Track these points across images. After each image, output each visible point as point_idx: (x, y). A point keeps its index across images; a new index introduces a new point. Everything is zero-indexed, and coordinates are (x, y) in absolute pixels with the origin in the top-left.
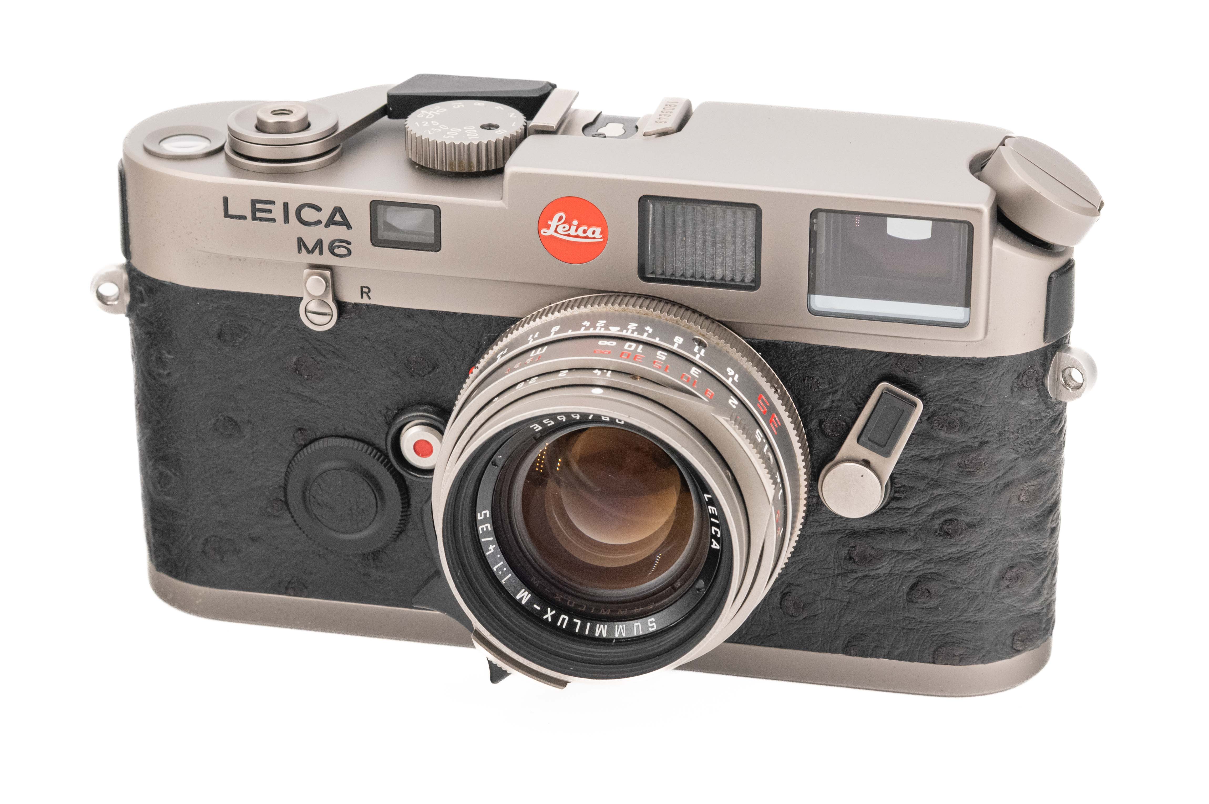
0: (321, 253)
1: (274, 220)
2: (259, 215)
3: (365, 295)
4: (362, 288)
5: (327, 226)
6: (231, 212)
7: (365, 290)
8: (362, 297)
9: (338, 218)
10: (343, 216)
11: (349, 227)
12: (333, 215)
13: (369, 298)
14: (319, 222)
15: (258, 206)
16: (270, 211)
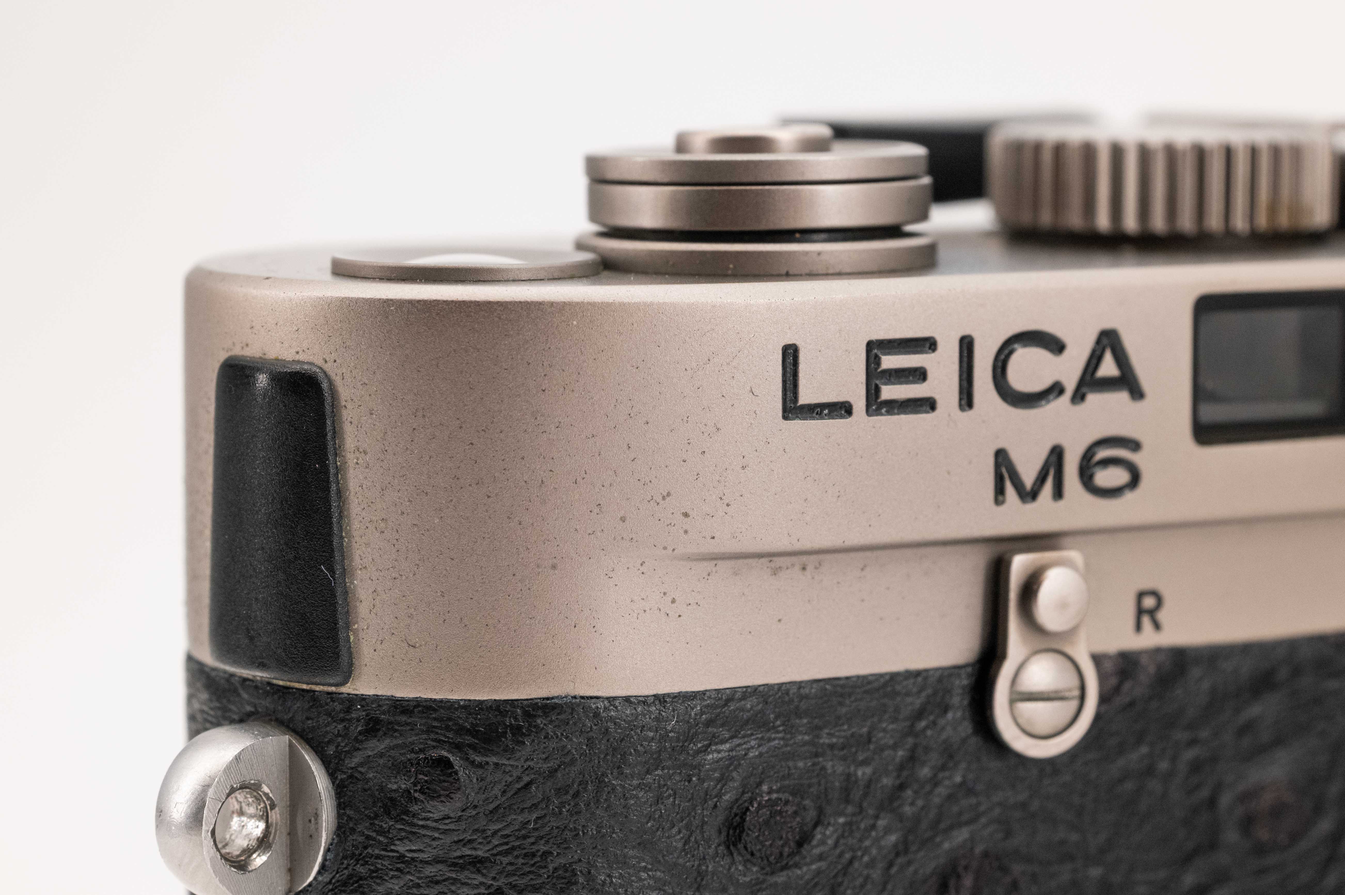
0: (1058, 493)
1: (929, 404)
2: (889, 392)
3: (1146, 621)
4: (1141, 595)
5: (1079, 397)
6: (806, 397)
7: (1149, 602)
8: (1138, 627)
9: (1108, 368)
10: (1122, 359)
11: (1137, 393)
12: (1095, 360)
13: (1157, 626)
14: (1056, 389)
15: (889, 362)
16: (919, 375)
